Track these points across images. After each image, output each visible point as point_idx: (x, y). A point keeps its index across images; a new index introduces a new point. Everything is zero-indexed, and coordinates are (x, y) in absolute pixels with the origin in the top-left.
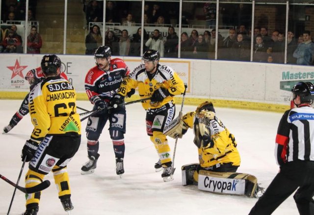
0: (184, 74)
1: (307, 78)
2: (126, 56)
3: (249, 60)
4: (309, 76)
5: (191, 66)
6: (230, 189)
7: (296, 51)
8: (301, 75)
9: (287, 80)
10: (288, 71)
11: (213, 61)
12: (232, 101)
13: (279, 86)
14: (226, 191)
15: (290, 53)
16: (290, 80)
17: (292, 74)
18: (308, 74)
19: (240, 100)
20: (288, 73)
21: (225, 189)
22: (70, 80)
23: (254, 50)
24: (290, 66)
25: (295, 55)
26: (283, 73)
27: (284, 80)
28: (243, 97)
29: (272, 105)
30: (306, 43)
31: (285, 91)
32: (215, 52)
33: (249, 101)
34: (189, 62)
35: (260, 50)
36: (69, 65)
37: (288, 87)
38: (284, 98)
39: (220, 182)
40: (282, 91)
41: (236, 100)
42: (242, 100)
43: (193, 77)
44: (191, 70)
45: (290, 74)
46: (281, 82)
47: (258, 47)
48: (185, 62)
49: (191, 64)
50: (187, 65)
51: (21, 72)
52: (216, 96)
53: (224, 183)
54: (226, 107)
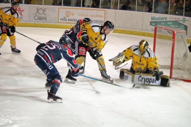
0: (102, 16)
1: (164, 20)
2: (74, 6)
3: (135, 11)
4: (165, 19)
5: (106, 12)
6: (153, 82)
7: (158, 6)
8: (161, 19)
9: (154, 21)
10: (154, 16)
11: (117, 10)
12: (126, 30)
13: (149, 23)
14: (151, 83)
15: (155, 7)
16: (155, 21)
17: (156, 18)
18: (164, 18)
19: (130, 30)
20: (154, 17)
21: (150, 82)
22: (46, 18)
23: (138, 5)
24: (155, 14)
25: (158, 9)
26: (152, 17)
27: (152, 21)
28: (131, 29)
29: (145, 33)
30: (163, 3)
31: (152, 26)
32: (118, 6)
33: (134, 30)
34: (105, 11)
35: (140, 5)
36: (45, 10)
37: (154, 24)
38: (152, 29)
39: (148, 79)
40: (151, 26)
41: (128, 30)
42: (131, 30)
43: (107, 18)
44: (106, 14)
45: (155, 17)
46: (151, 22)
47: (140, 4)
48: (103, 10)
49: (106, 11)
50: (104, 12)
51: (21, 13)
52: (118, 28)
53: (150, 79)
54: (123, 33)
